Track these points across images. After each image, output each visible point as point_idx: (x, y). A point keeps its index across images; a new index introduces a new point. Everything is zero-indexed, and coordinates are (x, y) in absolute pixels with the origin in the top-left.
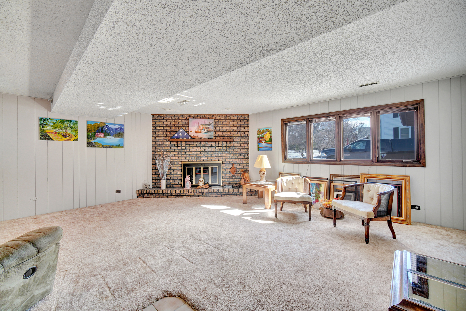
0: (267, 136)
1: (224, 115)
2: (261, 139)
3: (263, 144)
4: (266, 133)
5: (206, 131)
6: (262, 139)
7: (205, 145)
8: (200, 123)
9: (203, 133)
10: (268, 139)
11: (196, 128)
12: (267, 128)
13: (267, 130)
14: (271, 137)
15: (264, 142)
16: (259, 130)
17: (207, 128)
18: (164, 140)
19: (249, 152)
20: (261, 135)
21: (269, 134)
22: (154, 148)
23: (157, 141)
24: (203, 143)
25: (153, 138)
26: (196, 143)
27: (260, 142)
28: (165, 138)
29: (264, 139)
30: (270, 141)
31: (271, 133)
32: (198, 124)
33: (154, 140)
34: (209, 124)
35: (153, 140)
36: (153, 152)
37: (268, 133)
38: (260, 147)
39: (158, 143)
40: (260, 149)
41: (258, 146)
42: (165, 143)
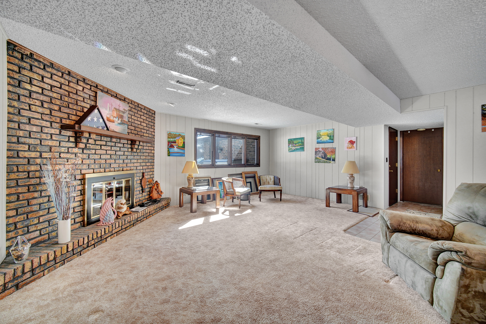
0: (180, 141)
1: (137, 103)
2: (172, 144)
3: (175, 149)
4: (179, 138)
5: (119, 122)
6: (174, 144)
7: (116, 143)
8: (114, 106)
9: (116, 123)
10: (181, 145)
11: (108, 113)
12: (180, 134)
13: (180, 135)
14: (184, 143)
15: (177, 148)
16: (170, 133)
17: (122, 117)
18: (44, 123)
19: (154, 157)
20: (172, 139)
21: (182, 140)
22: (14, 139)
23: (25, 120)
24: (114, 140)
25: (11, 110)
26: (105, 139)
27: (172, 146)
28: (48, 119)
29: (176, 144)
30: (184, 147)
31: (185, 139)
32: (110, 106)
33: (16, 117)
34: (123, 111)
35: (11, 116)
36: (10, 152)
37: (180, 139)
38: (171, 152)
39: (28, 128)
40: (171, 154)
41: (168, 151)
42: (46, 130)
